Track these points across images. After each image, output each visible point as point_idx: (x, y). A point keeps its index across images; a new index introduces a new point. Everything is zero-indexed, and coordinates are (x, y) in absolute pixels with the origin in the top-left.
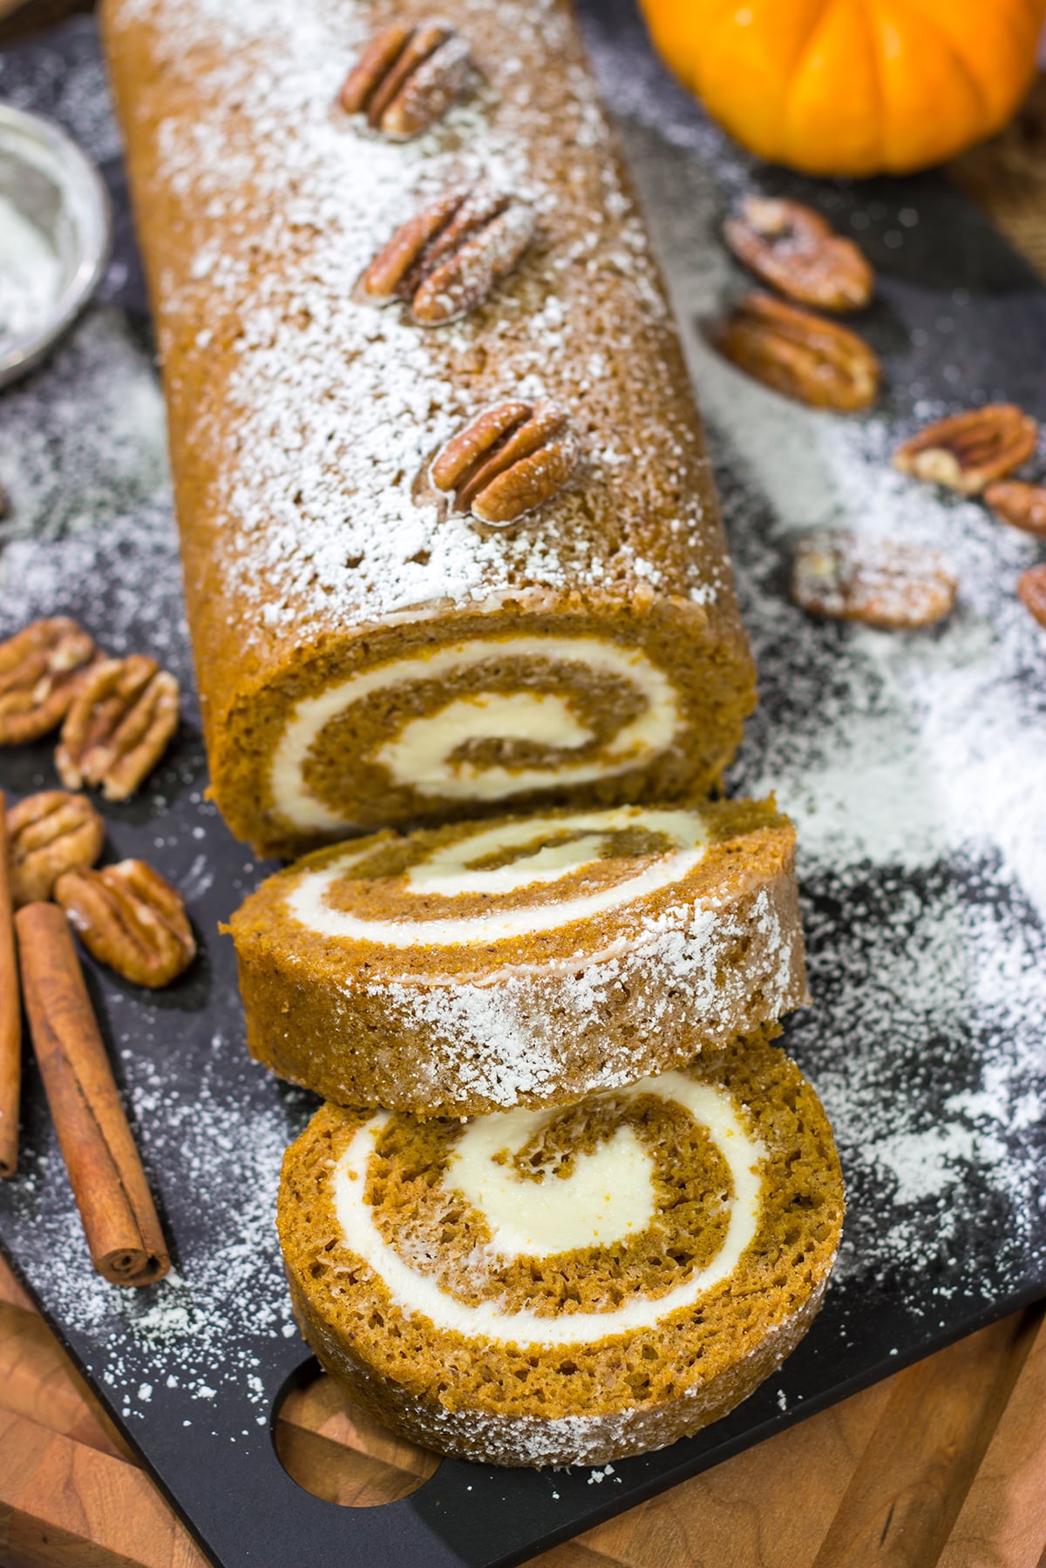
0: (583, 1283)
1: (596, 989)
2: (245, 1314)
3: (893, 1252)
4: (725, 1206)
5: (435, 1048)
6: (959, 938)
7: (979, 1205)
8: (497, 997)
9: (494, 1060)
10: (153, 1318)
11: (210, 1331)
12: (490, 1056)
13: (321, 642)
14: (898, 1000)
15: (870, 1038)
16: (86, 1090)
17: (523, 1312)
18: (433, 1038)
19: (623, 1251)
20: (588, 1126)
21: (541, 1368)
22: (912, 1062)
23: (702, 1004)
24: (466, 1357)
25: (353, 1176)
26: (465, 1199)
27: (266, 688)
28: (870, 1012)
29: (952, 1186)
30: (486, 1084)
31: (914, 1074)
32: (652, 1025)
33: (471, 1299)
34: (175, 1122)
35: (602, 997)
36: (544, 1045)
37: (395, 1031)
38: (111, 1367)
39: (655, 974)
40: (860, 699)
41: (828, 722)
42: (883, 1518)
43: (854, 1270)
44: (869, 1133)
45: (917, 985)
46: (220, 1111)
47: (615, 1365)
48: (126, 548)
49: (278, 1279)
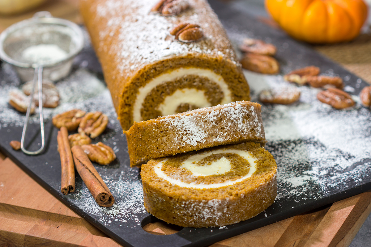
0: (215, 179)
1: (214, 116)
2: (133, 210)
3: (292, 194)
4: (248, 168)
5: (177, 133)
6: (305, 149)
7: (312, 186)
8: (191, 118)
9: (191, 134)
10: (111, 211)
11: (124, 213)
12: (190, 133)
13: (144, 69)
14: (290, 159)
15: (284, 164)
16: (92, 171)
17: (201, 184)
18: (176, 130)
19: (224, 175)
20: (214, 158)
21: (206, 192)
22: (295, 168)
23: (240, 126)
24: (188, 191)
25: (159, 168)
26: (185, 169)
27: (132, 83)
28: (283, 160)
29: (306, 184)
30: (189, 141)
31: (295, 169)
32: (228, 128)
33: (189, 182)
34: (113, 184)
35: (215, 118)
36: (202, 130)
37: (167, 131)
38: (101, 219)
39: (228, 115)
40: (278, 116)
41: (270, 120)
42: (294, 243)
43: (282, 197)
44: (285, 178)
45: (295, 156)
46: (124, 182)
47: (223, 191)
48: (92, 104)
49: (141, 205)
